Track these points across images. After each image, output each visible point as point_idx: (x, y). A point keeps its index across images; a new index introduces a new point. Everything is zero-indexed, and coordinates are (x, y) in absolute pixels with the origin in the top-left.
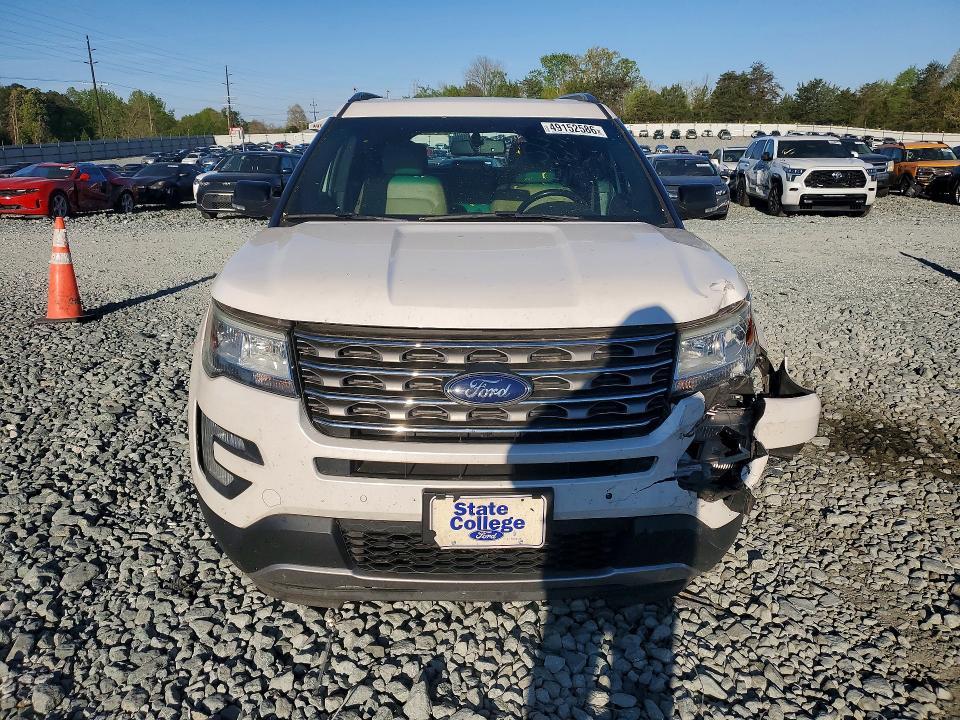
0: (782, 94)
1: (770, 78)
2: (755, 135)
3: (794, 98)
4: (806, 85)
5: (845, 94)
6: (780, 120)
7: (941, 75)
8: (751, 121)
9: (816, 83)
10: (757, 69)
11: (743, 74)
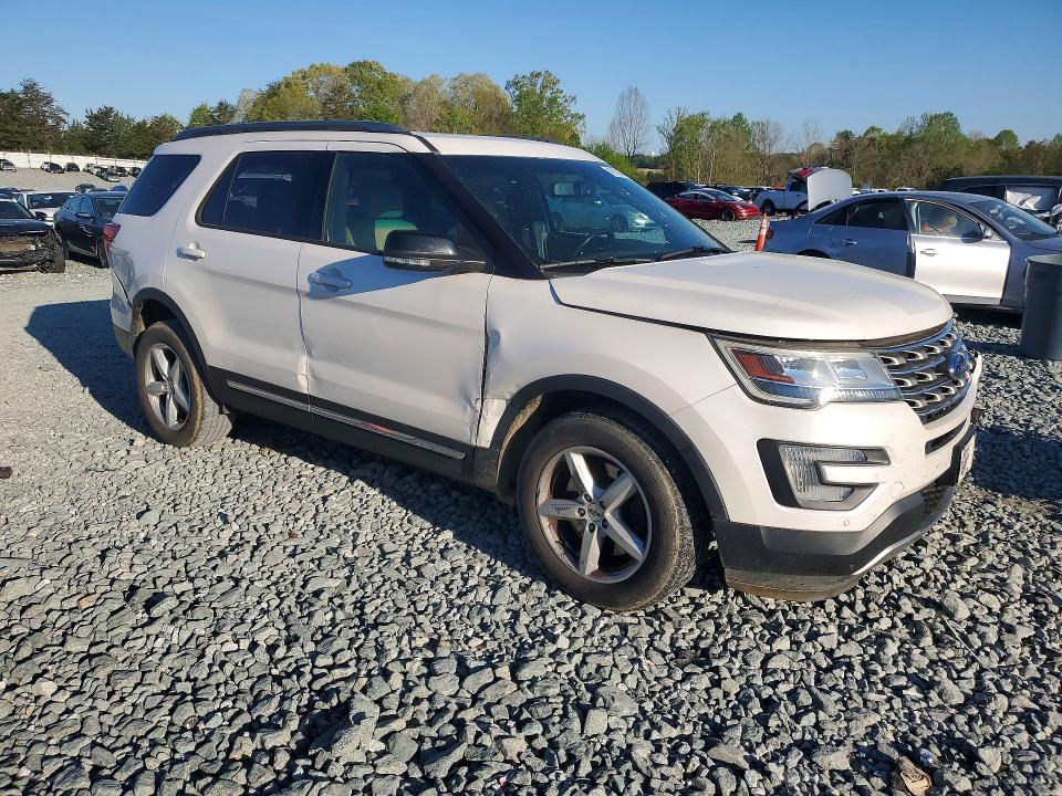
0: (70, 120)
1: (48, 100)
2: (46, 167)
3: (85, 126)
4: (95, 112)
5: (141, 126)
6: (72, 151)
7: (232, 114)
8: (35, 150)
9: (107, 112)
10: (30, 88)
11: (13, 91)
